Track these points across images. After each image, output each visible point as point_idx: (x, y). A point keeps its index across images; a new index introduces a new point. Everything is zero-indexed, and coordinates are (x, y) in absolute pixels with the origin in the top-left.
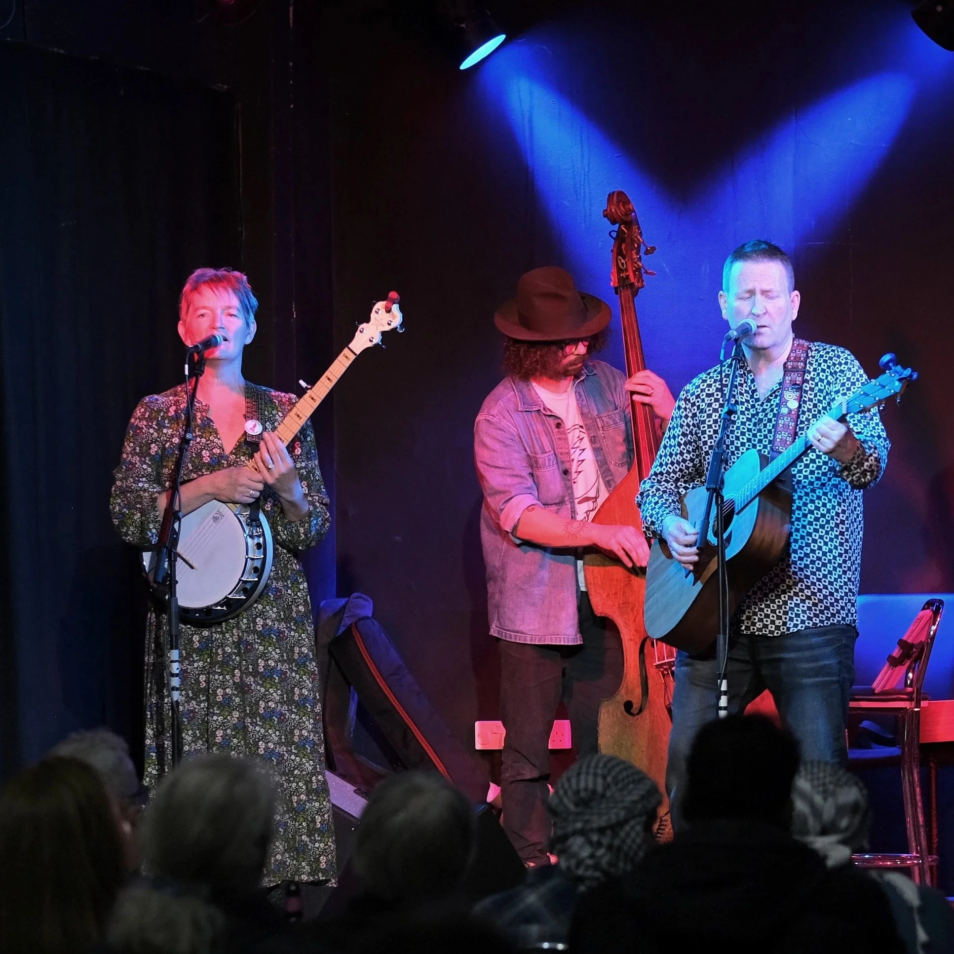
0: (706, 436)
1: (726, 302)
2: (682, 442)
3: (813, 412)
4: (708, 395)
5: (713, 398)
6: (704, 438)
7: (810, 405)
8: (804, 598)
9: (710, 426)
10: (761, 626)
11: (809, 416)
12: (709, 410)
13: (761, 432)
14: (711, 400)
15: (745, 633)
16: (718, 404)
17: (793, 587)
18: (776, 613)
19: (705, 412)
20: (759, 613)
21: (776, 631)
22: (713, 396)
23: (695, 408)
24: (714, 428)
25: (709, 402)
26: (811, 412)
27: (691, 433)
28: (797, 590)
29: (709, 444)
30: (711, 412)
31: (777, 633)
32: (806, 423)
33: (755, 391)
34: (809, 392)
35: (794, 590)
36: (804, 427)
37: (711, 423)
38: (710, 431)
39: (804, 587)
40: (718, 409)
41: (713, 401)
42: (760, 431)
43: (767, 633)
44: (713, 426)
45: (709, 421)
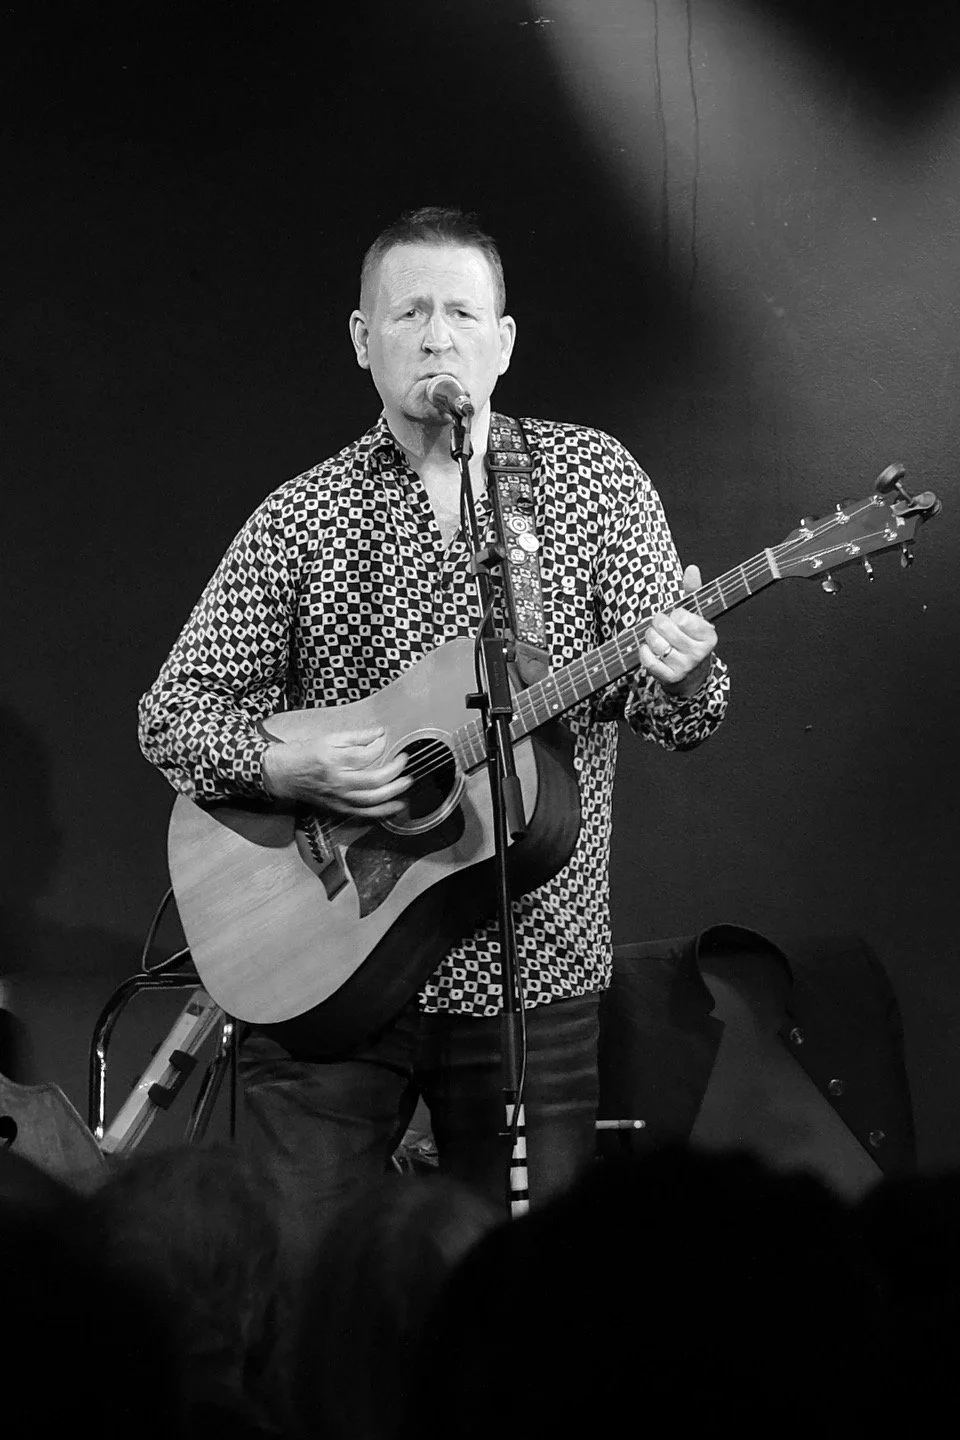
0: (320, 605)
1: (366, 333)
2: (262, 616)
3: (568, 564)
4: (324, 525)
5: (334, 529)
6: (316, 609)
7: (560, 548)
8: (542, 939)
9: (328, 586)
10: (460, 996)
11: (559, 570)
12: (328, 553)
13: (452, 602)
14: (330, 532)
15: (427, 1010)
16: (343, 540)
17: (524, 917)
18: (489, 971)
19: (320, 557)
20: (455, 970)
21: (490, 1007)
22: (335, 525)
23: (295, 549)
24: (337, 589)
25: (327, 536)
26: (563, 563)
27: (283, 598)
28: (531, 924)
29: (325, 622)
30: (331, 557)
31: (492, 1011)
32: (554, 585)
33: (431, 516)
34: (557, 523)
35: (526, 923)
36: (550, 593)
37: (332, 578)
38: (328, 597)
39: (542, 918)
40: (344, 550)
41: (334, 535)
42: (448, 598)
43: (470, 1010)
44: (336, 584)
45: (328, 575)
